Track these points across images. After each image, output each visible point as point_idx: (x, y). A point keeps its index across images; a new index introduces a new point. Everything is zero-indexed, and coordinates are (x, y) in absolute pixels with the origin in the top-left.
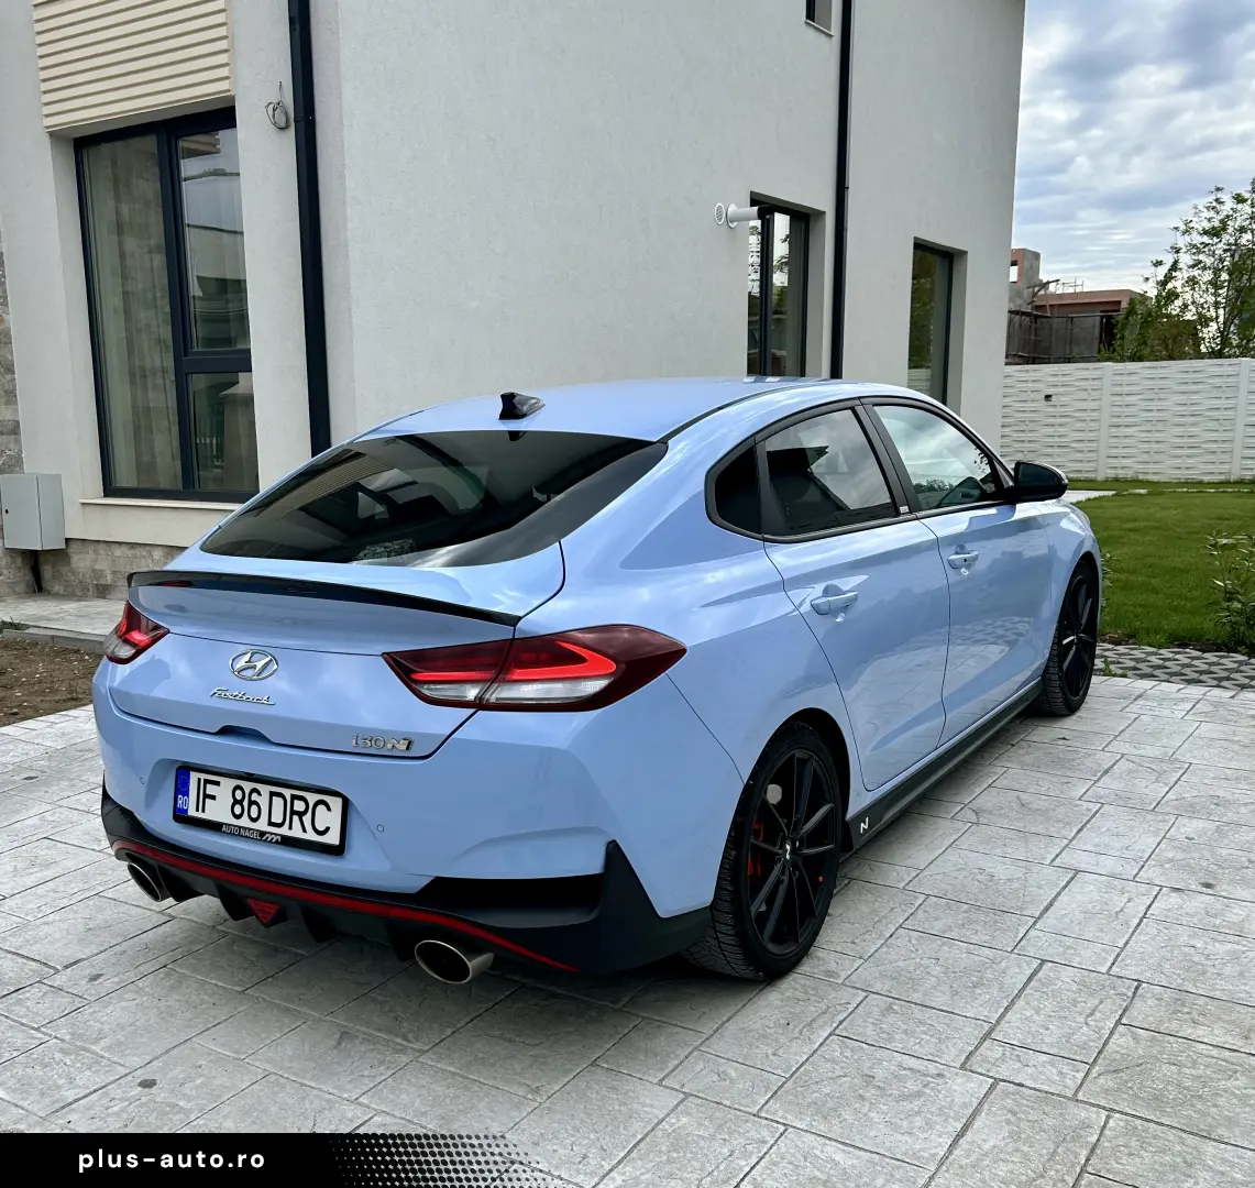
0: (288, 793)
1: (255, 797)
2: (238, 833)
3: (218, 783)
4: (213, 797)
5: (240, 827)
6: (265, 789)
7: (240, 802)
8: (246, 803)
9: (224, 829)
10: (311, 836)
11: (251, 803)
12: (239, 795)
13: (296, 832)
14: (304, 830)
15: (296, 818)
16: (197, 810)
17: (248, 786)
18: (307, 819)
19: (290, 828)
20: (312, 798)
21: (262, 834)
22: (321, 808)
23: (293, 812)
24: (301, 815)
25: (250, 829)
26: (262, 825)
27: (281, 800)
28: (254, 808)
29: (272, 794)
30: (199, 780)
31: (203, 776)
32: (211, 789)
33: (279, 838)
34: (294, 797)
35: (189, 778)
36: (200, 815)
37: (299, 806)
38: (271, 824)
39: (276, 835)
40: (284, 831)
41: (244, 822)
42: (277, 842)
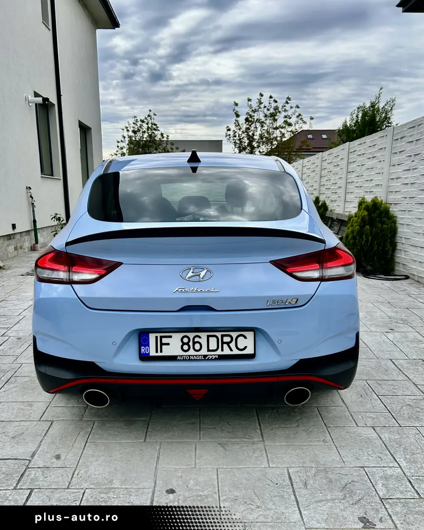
0: (219, 334)
1: (197, 339)
2: (189, 359)
3: (171, 337)
4: (168, 344)
5: (189, 356)
6: (204, 335)
7: (188, 344)
8: (191, 344)
9: (179, 358)
10: (236, 352)
11: (194, 343)
12: (186, 340)
13: (227, 351)
14: (231, 350)
15: (225, 346)
16: (157, 352)
17: (191, 335)
18: (233, 345)
19: (222, 350)
20: (234, 335)
21: (205, 356)
22: (241, 339)
23: (223, 343)
24: (228, 343)
25: (196, 356)
26: (204, 351)
27: (214, 338)
28: (197, 345)
29: (208, 337)
30: (157, 337)
31: (159, 335)
32: (165, 340)
34: (223, 336)
35: (149, 337)
36: (159, 354)
37: (227, 339)
38: (209, 350)
39: (215, 355)
40: (219, 352)
41: (192, 352)
42: (216, 358)
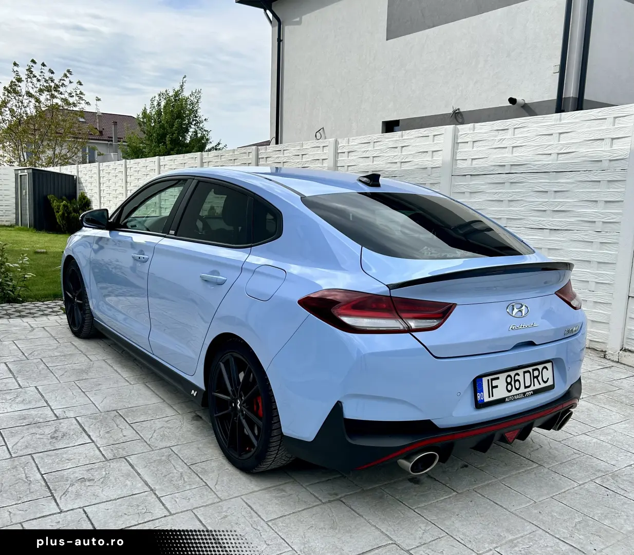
0: (530, 369)
1: (517, 377)
2: (513, 399)
3: (498, 378)
4: (496, 387)
5: (514, 396)
6: (521, 372)
7: (510, 383)
8: (513, 383)
9: (507, 400)
10: (543, 385)
11: (515, 381)
12: (509, 380)
13: (537, 386)
14: (540, 384)
15: (535, 380)
16: (489, 396)
17: (512, 373)
18: (540, 378)
19: (534, 385)
20: (540, 367)
21: (524, 394)
22: (545, 370)
23: (534, 377)
24: (537, 377)
25: (518, 394)
26: (522, 390)
27: (528, 374)
28: (517, 383)
29: (524, 373)
30: (488, 381)
31: (490, 378)
32: (495, 383)
33: (532, 392)
34: (533, 371)
35: (482, 383)
36: (492, 399)
37: (536, 373)
38: (525, 387)
39: (530, 391)
40: (532, 388)
41: (514, 392)
42: (531, 394)
